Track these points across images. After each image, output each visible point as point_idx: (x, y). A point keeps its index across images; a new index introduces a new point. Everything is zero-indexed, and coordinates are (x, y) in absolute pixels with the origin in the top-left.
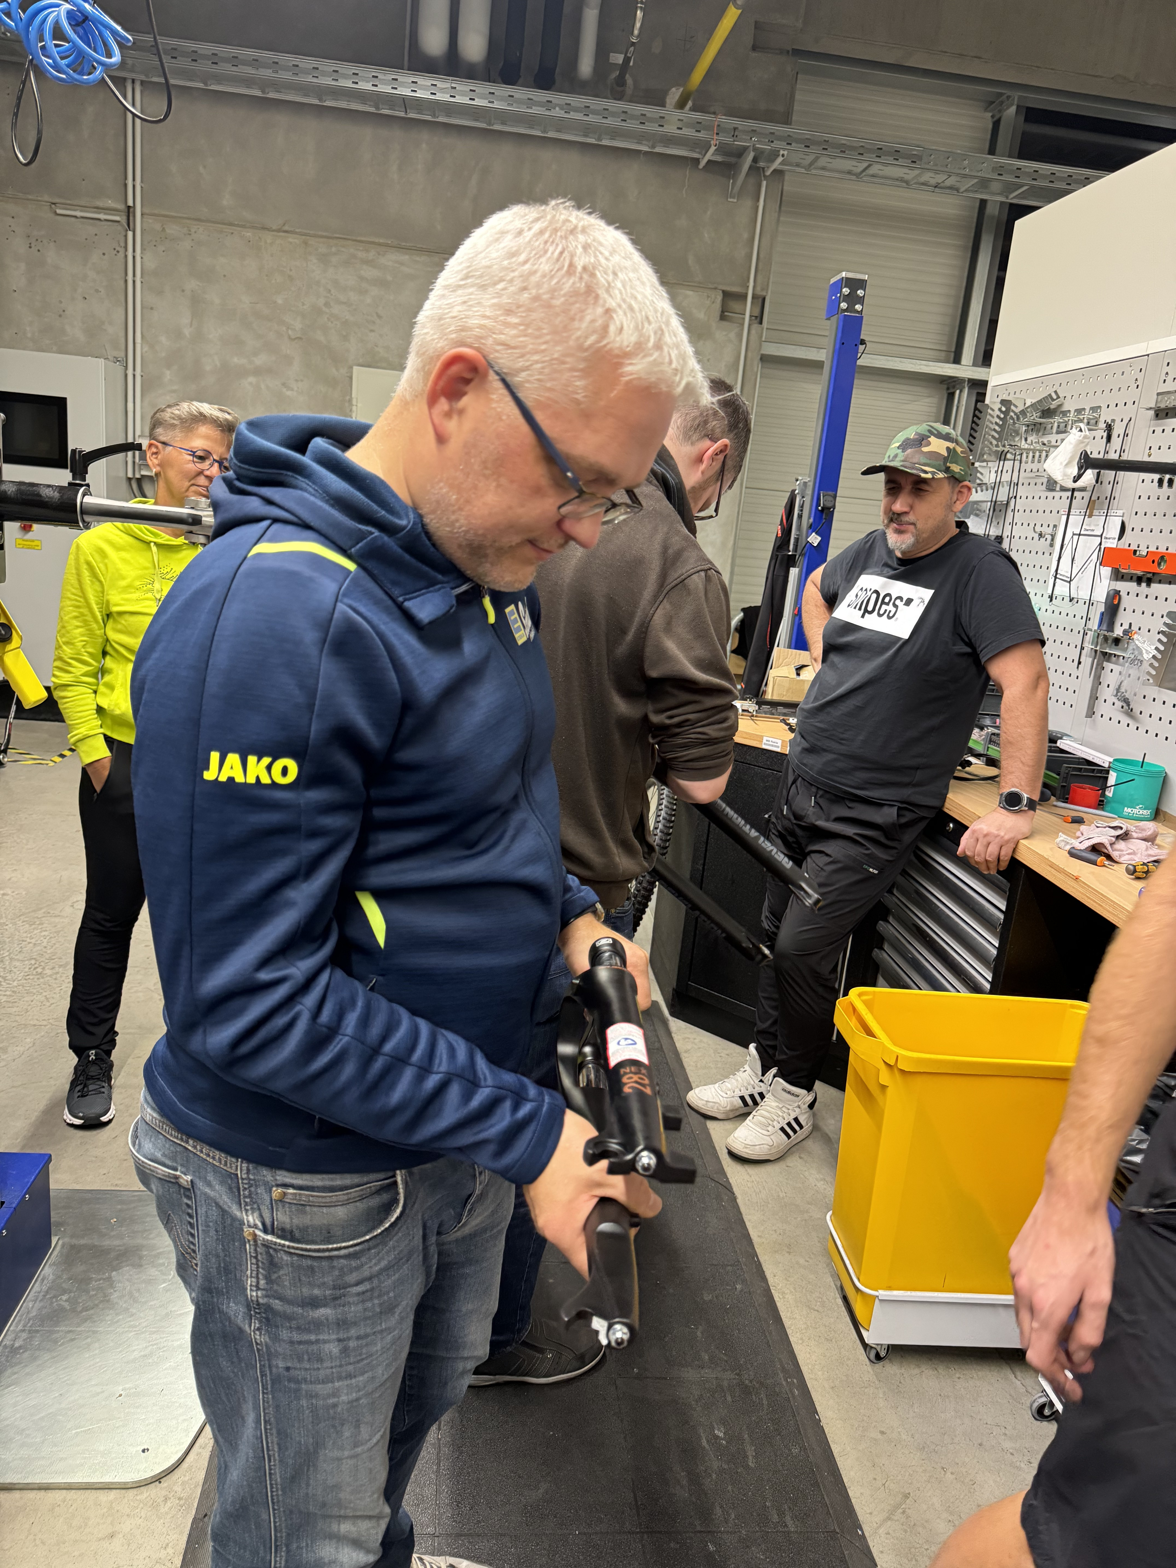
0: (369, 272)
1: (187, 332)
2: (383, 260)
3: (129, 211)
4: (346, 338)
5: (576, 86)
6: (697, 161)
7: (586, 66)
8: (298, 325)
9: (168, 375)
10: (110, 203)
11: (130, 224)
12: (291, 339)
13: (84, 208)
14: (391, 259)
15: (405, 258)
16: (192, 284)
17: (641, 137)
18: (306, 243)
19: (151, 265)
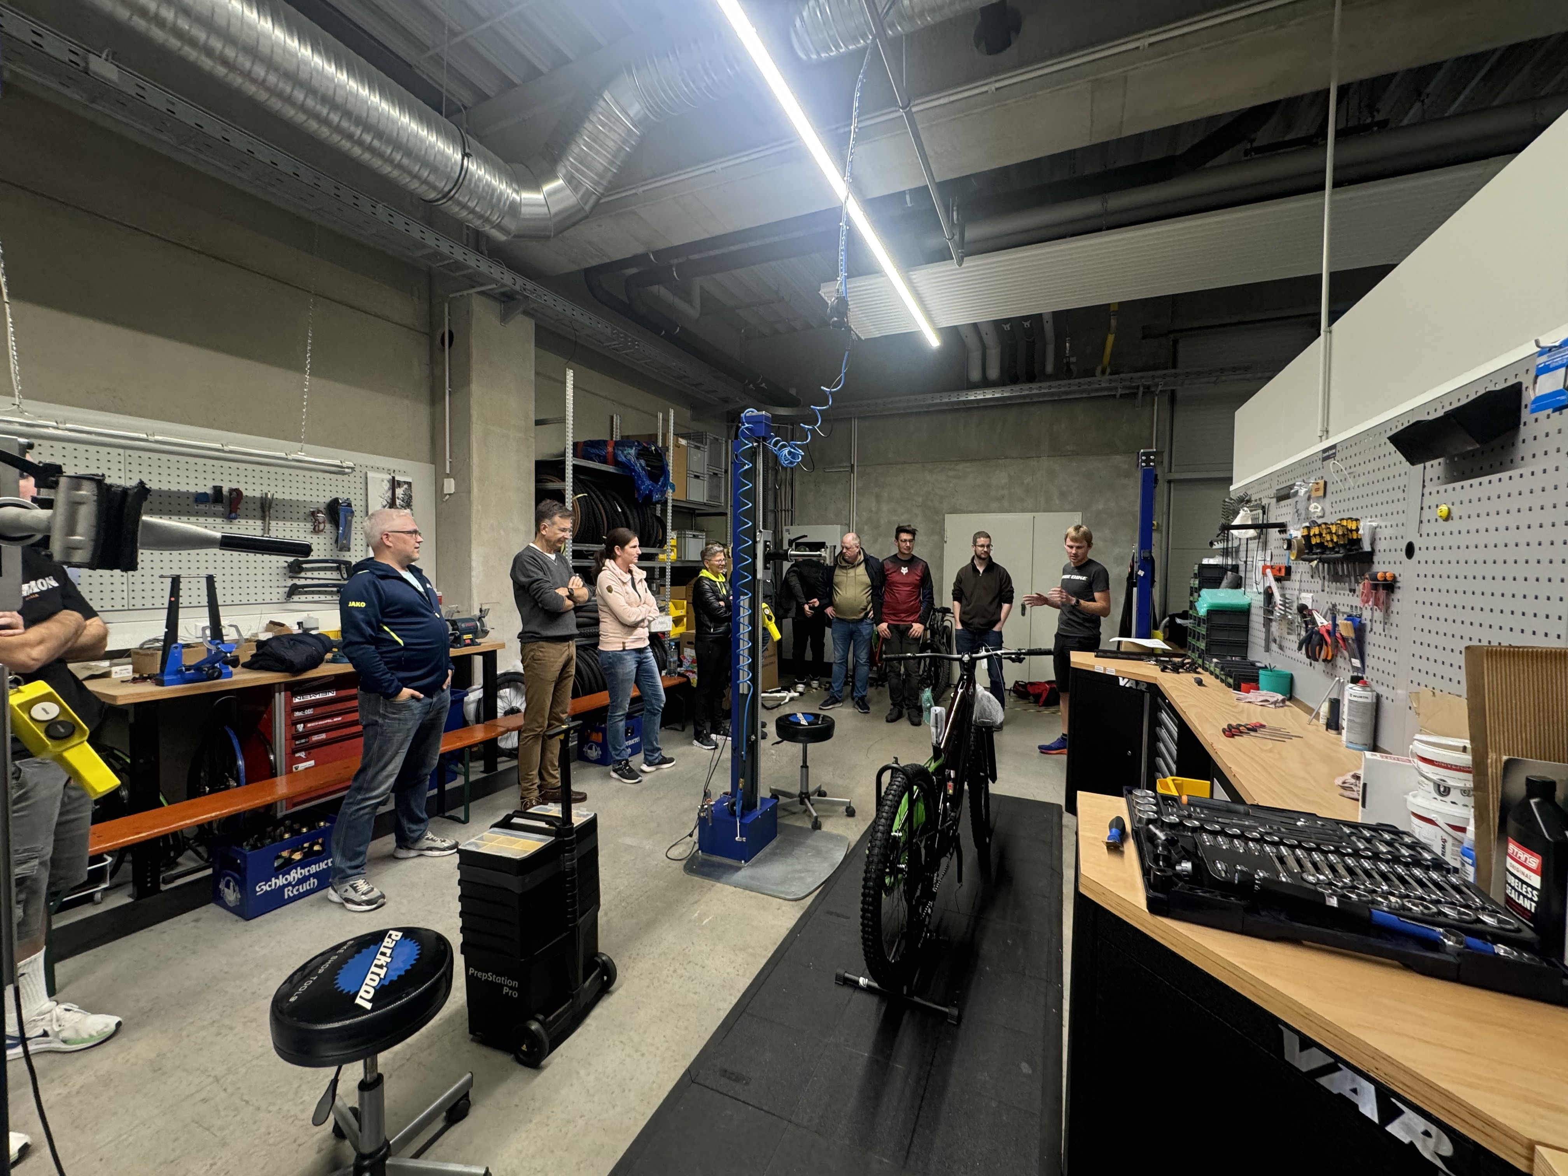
0: (951, 473)
1: (874, 509)
2: (958, 467)
3: (852, 466)
4: (941, 503)
5: (1046, 377)
6: (1115, 395)
7: (1049, 368)
8: (920, 500)
9: (866, 527)
10: (845, 464)
11: (852, 471)
12: (918, 507)
13: (836, 468)
14: (961, 467)
15: (968, 464)
16: (877, 490)
17: (1081, 392)
18: (923, 466)
19: (860, 485)
